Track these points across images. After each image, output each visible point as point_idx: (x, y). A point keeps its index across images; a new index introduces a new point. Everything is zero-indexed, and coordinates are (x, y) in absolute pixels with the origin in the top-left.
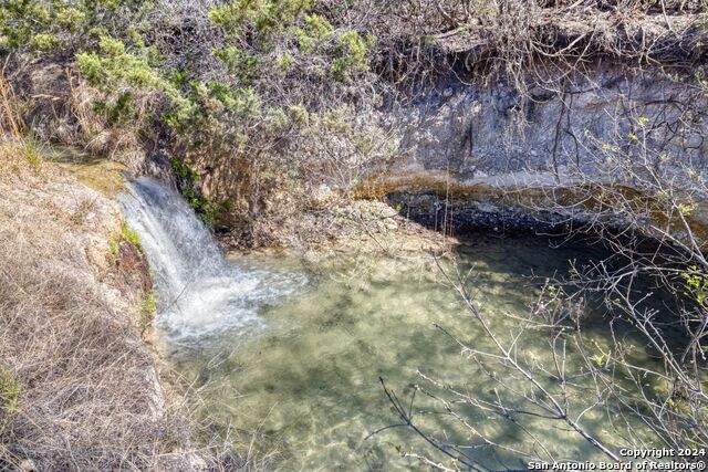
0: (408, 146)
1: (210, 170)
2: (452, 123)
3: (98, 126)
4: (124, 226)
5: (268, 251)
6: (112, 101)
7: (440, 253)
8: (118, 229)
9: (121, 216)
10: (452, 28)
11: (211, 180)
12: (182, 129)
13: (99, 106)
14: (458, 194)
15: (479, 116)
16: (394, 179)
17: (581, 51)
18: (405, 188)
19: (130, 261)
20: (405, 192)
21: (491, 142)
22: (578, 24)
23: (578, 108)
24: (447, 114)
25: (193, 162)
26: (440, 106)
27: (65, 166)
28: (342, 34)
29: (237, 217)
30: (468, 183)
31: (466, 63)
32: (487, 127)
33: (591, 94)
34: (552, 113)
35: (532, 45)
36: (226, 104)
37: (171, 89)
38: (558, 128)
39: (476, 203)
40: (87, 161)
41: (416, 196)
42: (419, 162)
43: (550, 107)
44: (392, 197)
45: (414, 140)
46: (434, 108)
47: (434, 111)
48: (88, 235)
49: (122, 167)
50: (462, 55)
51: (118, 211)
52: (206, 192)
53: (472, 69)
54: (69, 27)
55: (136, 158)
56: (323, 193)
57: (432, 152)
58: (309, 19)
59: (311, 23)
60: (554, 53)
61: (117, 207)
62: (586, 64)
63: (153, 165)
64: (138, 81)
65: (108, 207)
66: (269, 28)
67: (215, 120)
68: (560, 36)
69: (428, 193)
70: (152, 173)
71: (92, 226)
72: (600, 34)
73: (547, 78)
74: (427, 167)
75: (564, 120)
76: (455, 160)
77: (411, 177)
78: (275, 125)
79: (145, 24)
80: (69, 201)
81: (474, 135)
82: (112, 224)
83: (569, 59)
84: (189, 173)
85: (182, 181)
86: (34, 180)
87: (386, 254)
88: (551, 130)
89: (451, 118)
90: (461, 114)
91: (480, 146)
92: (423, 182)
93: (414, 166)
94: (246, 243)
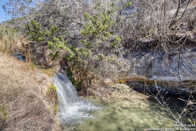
0: (132, 68)
1: (77, 73)
2: (145, 62)
3: (50, 60)
4: (52, 85)
5: (91, 97)
6: (54, 54)
7: (143, 100)
8: (51, 85)
9: (52, 82)
10: (144, 36)
11: (77, 75)
12: (70, 61)
13: (51, 54)
14: (148, 83)
15: (154, 60)
16: (128, 77)
17: (184, 41)
18: (132, 80)
19: (53, 95)
20: (132, 82)
21: (158, 67)
22: (182, 34)
23: (184, 57)
24: (144, 59)
25: (73, 70)
26: (142, 57)
27: (40, 69)
28: (114, 37)
29: (83, 86)
30: (151, 79)
31: (149, 45)
32: (156, 63)
33: (188, 53)
34: (176, 59)
35: (168, 40)
36: (83, 54)
37: (69, 50)
38: (179, 63)
39: (154, 86)
40: (46, 68)
41: (135, 83)
42: (136, 72)
43: (176, 57)
44: (128, 83)
45: (134, 66)
46: (140, 57)
47: (140, 58)
48: (43, 86)
49: (54, 70)
50: (148, 43)
51: (51, 81)
52: (75, 79)
53: (151, 46)
54: (47, 36)
55: (58, 68)
56: (108, 81)
57: (140, 70)
58: (106, 32)
59: (106, 33)
60: (175, 42)
61: (51, 79)
62: (186, 44)
63: (62, 70)
64: (61, 48)
65: (49, 79)
66: (95, 34)
67: (80, 58)
68: (176, 37)
69: (139, 82)
70: (62, 72)
71: (44, 84)
72: (189, 37)
73: (174, 48)
74: (138, 74)
75: (180, 61)
76: (147, 72)
77: (133, 77)
78: (95, 60)
79: (65, 36)
80: (39, 77)
81: (152, 65)
82: (49, 84)
83: (180, 43)
84: (71, 73)
85: (69, 74)
86: (32, 72)
87: (126, 99)
88: (176, 64)
89: (145, 60)
90: (148, 59)
91: (154, 68)
92: (137, 79)
93: (134, 74)
94: (85, 94)
